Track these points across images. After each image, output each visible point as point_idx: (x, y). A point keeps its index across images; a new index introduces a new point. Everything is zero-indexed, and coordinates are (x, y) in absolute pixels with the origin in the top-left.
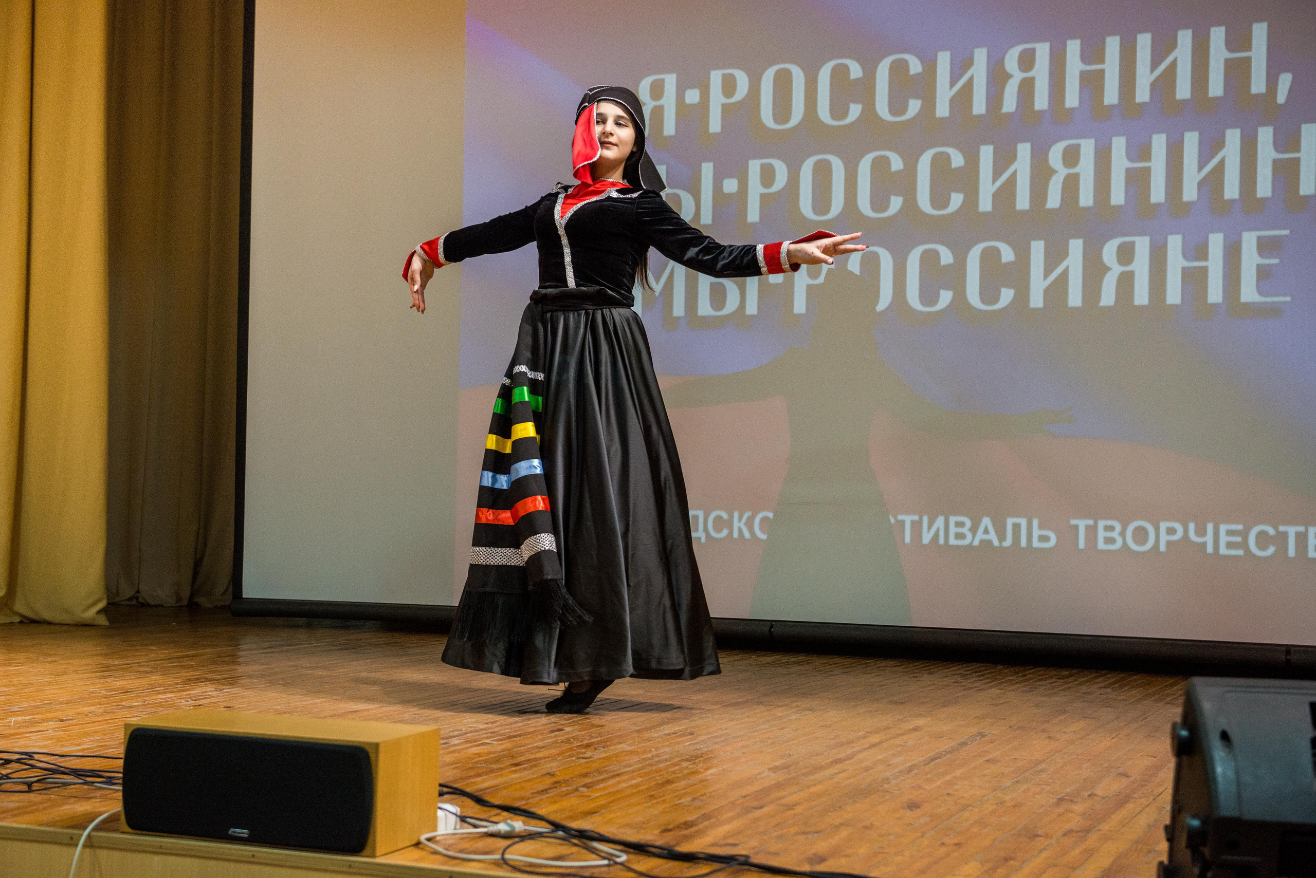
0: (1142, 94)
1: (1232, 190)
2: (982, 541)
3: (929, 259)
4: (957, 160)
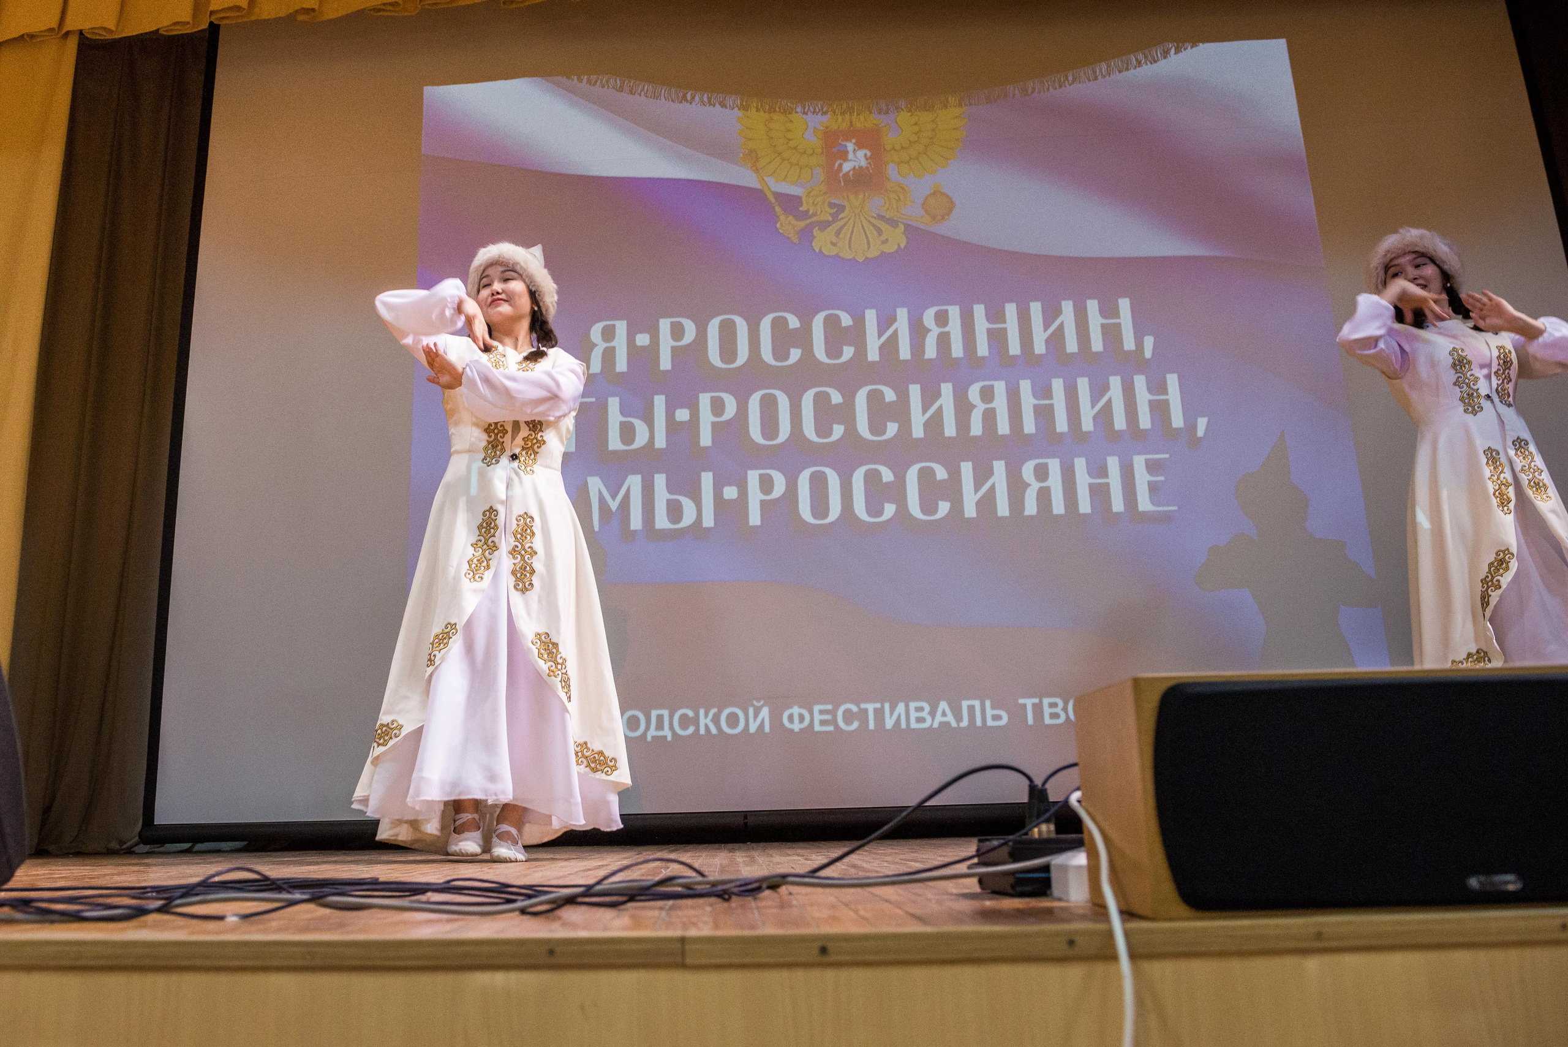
0: (1040, 348)
1: (1120, 422)
2: (941, 723)
3: (872, 478)
4: (890, 395)
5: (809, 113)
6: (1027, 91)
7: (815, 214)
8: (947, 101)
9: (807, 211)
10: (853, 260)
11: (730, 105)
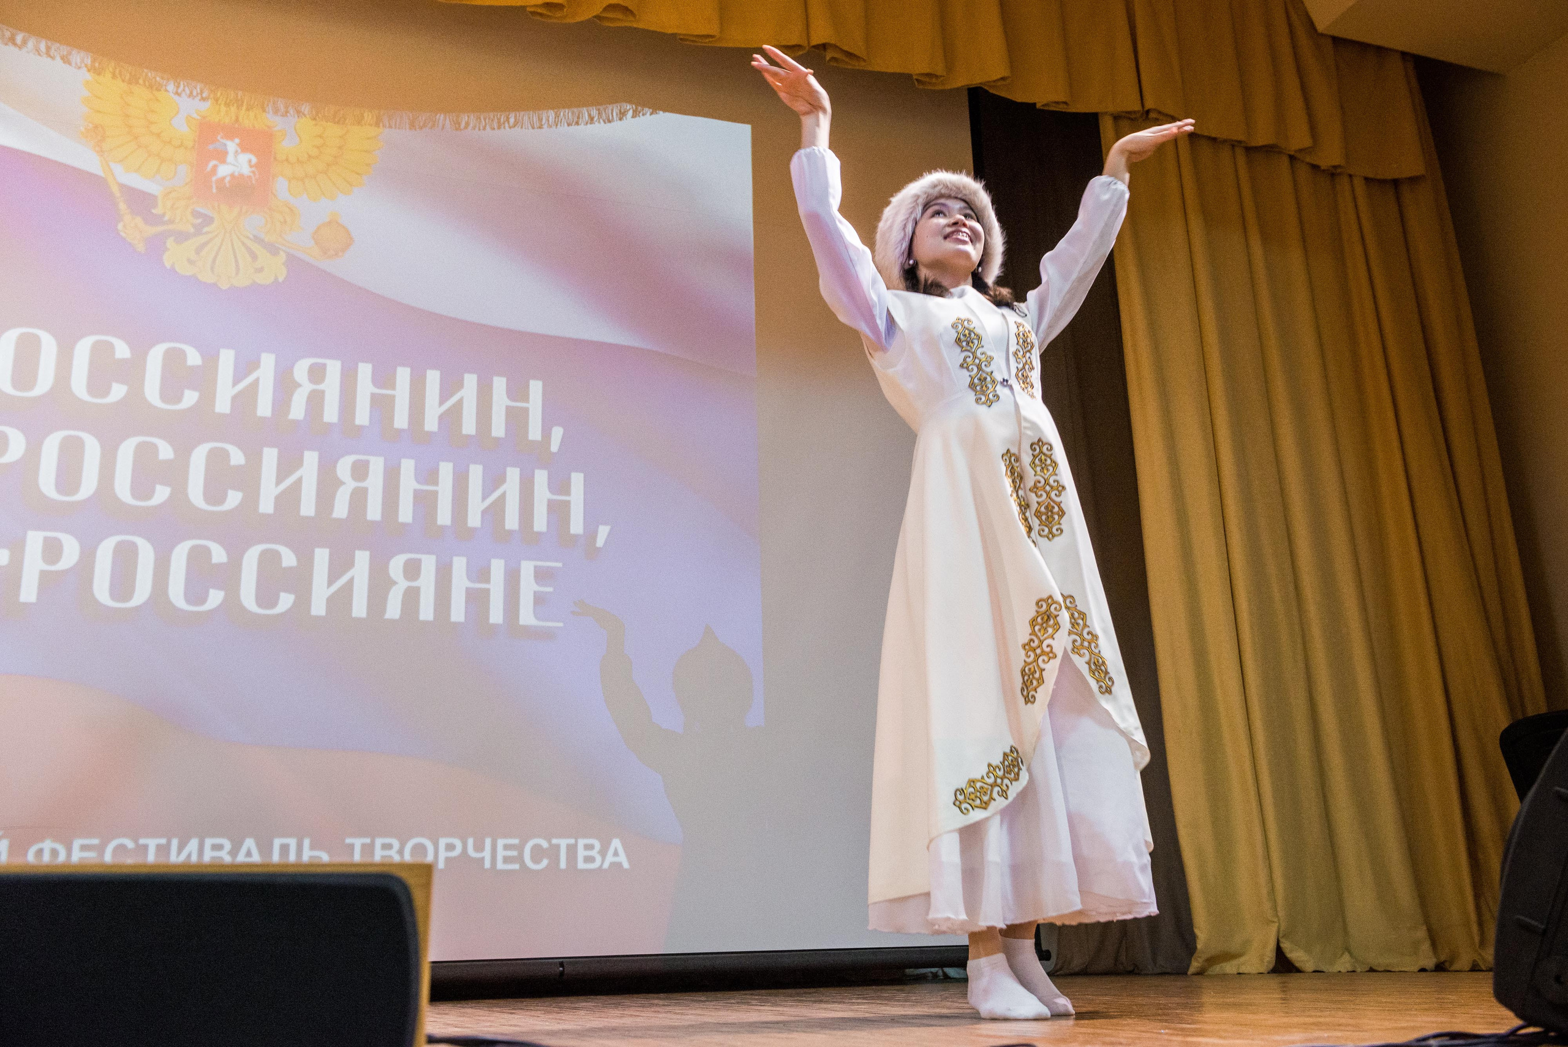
0: (431, 424)
1: (512, 521)
4: (237, 457)
5: (183, 95)
6: (459, 124)
7: (171, 222)
8: (363, 117)
9: (164, 215)
10: (215, 285)
11: (76, 64)
